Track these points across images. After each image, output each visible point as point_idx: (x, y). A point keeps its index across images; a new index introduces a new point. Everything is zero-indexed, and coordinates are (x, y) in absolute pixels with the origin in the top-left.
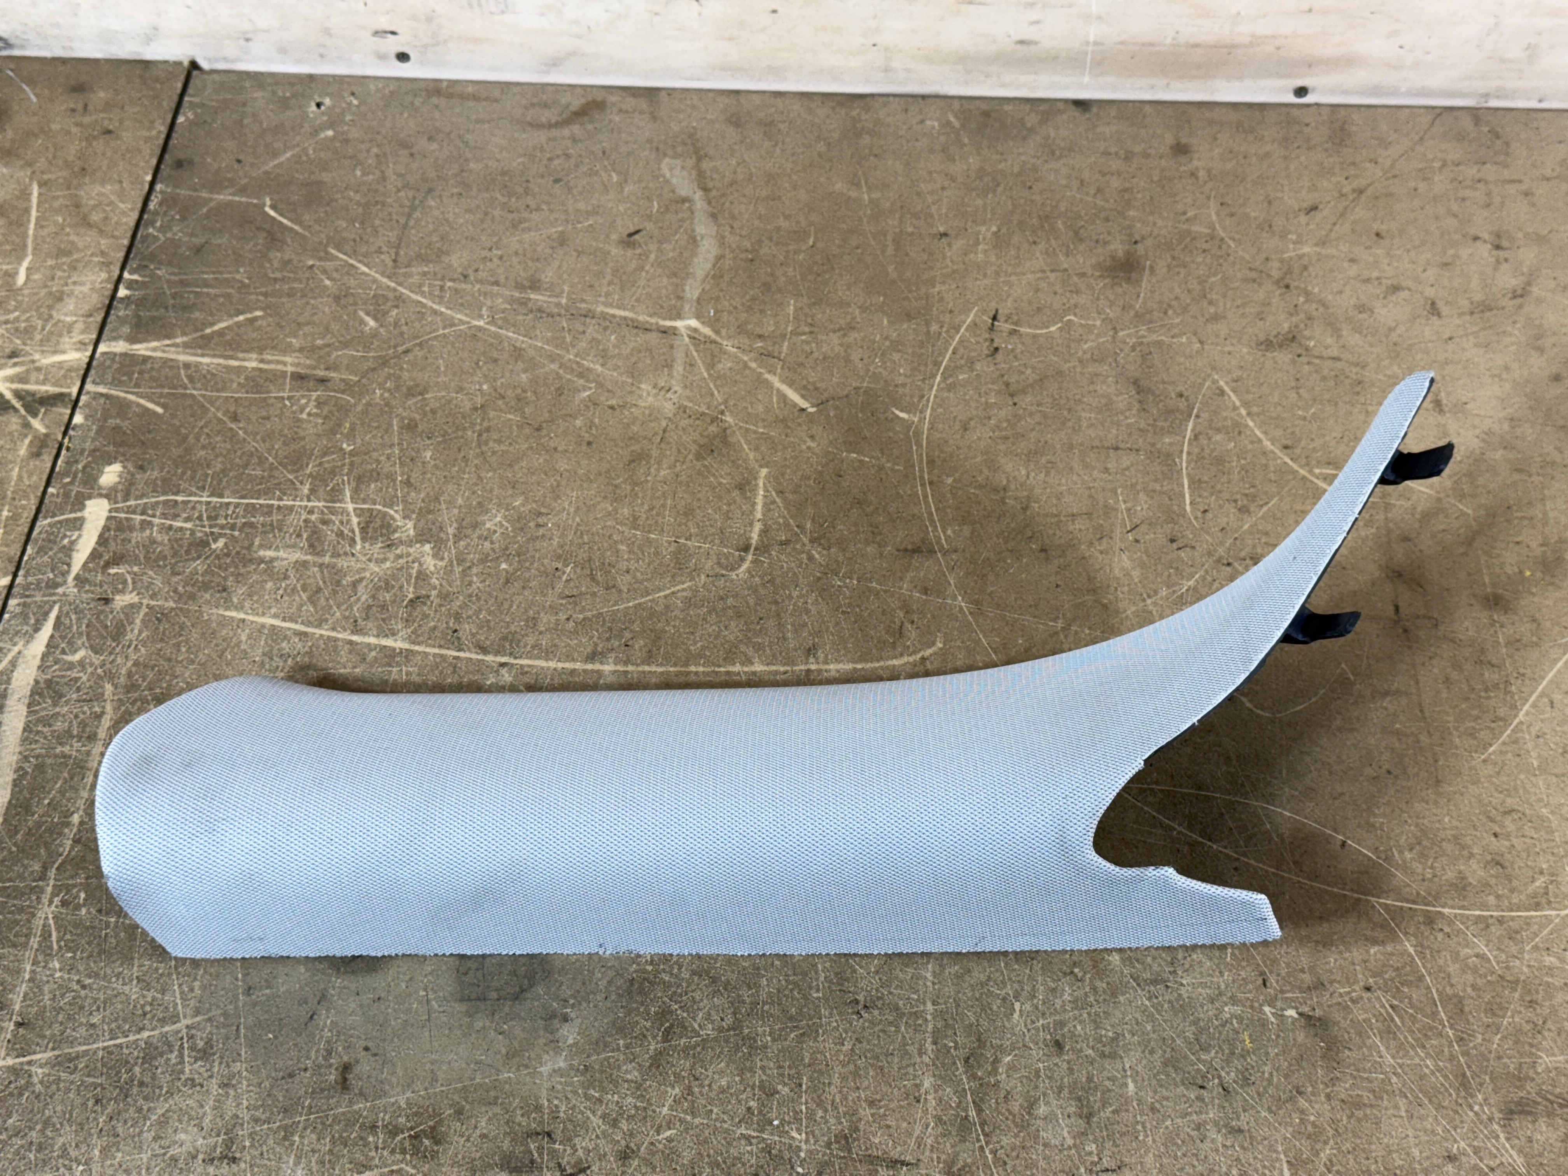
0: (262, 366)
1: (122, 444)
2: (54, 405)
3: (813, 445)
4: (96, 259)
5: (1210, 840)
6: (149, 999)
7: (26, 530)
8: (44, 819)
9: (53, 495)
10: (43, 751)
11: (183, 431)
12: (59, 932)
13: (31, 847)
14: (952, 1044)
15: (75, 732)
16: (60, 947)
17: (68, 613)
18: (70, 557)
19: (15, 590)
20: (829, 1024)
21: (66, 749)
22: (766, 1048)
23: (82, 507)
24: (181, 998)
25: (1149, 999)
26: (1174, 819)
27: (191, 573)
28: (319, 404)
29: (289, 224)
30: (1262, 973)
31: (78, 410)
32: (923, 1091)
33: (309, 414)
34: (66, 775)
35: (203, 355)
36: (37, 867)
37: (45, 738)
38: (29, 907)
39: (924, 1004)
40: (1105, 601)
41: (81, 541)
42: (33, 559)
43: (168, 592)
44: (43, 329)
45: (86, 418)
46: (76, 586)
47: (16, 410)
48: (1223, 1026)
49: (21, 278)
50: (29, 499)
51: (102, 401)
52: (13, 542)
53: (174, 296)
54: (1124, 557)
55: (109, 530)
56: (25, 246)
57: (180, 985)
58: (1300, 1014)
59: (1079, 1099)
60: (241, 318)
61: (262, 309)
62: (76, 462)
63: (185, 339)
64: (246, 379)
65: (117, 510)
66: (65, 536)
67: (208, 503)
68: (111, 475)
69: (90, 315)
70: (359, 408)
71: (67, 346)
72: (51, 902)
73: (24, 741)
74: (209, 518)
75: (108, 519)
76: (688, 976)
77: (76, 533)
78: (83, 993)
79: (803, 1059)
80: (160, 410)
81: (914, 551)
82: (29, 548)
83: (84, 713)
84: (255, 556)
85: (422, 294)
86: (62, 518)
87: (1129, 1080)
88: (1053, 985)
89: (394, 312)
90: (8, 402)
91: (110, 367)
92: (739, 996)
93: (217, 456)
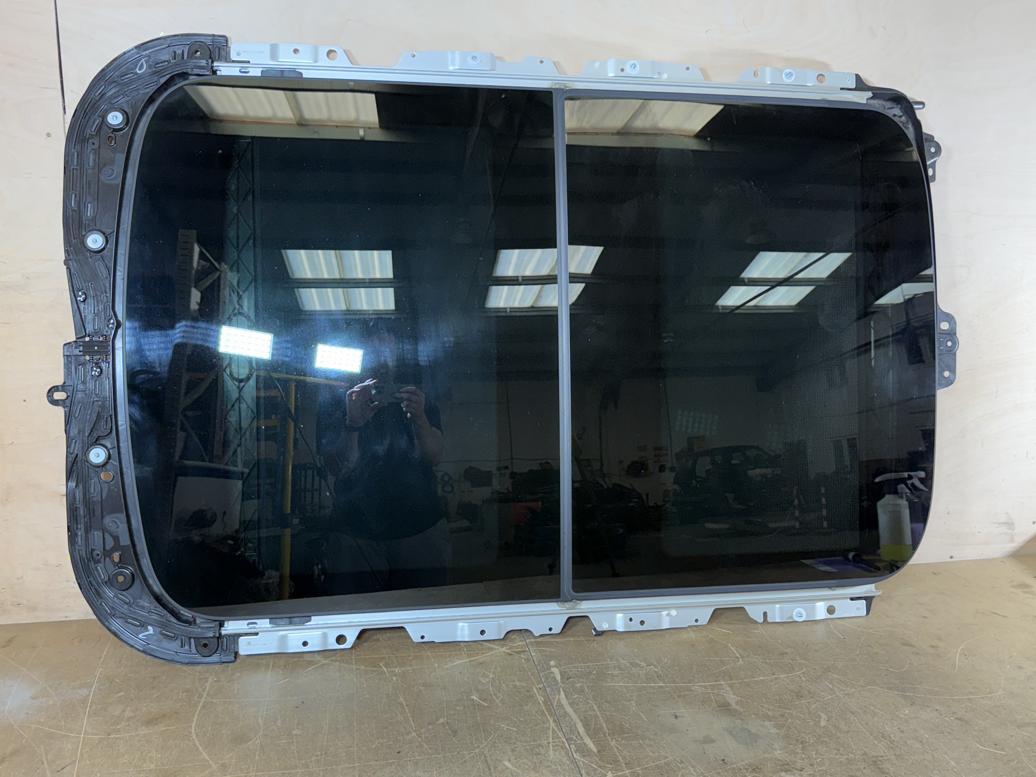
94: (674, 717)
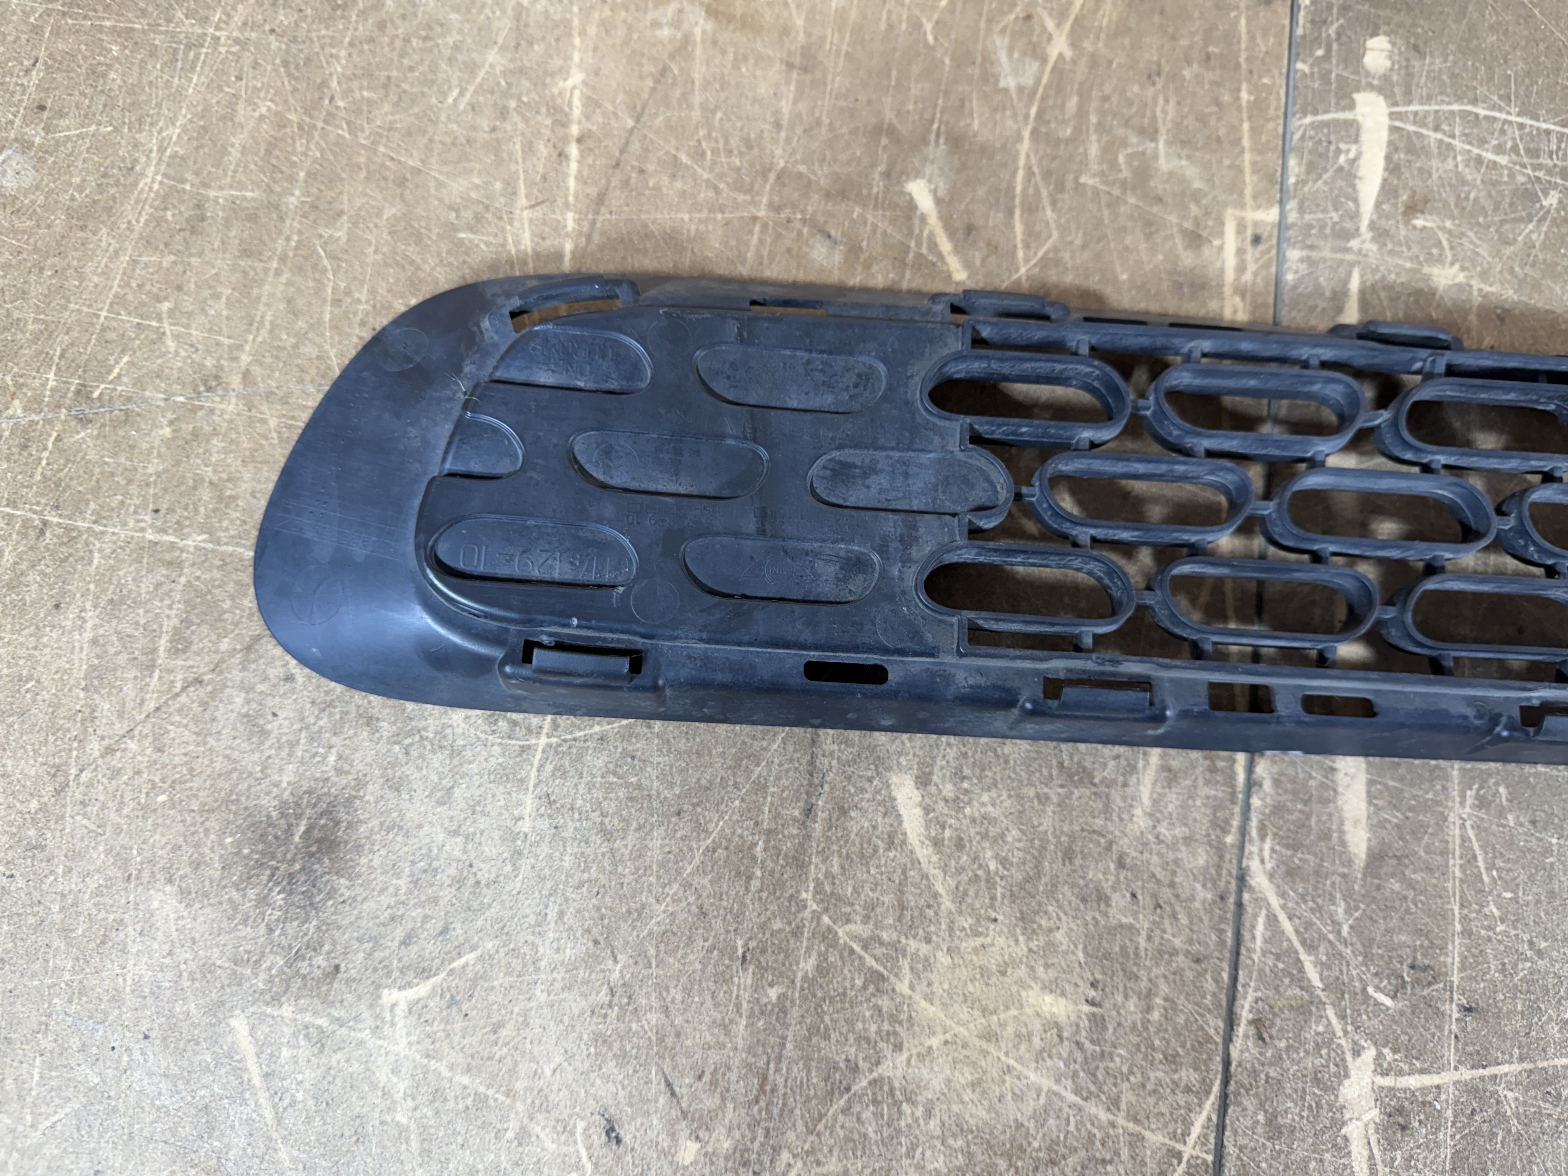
1: (1382, 4)
7: (1280, 130)
9: (1303, 74)
12: (1486, 853)
16: (1494, 882)
17: (1373, 286)
18: (1355, 188)
19: (1290, 234)
23: (1354, 104)
27: (1526, 243)
38: (1438, 805)
41: (1363, 162)
42: (1305, 183)
43: (1501, 272)
46: (1373, 239)
50: (1272, 77)
55: (1396, 149)
62: (1325, 22)
65: (1401, 116)
66: (1338, 151)
67: (1521, 126)
68: (1377, 54)
72: (1463, 797)
74: (1528, 152)
75: (1393, 129)
77: (1353, 148)
82: (1292, 162)
86: (1326, 117)
93: (1514, 47)
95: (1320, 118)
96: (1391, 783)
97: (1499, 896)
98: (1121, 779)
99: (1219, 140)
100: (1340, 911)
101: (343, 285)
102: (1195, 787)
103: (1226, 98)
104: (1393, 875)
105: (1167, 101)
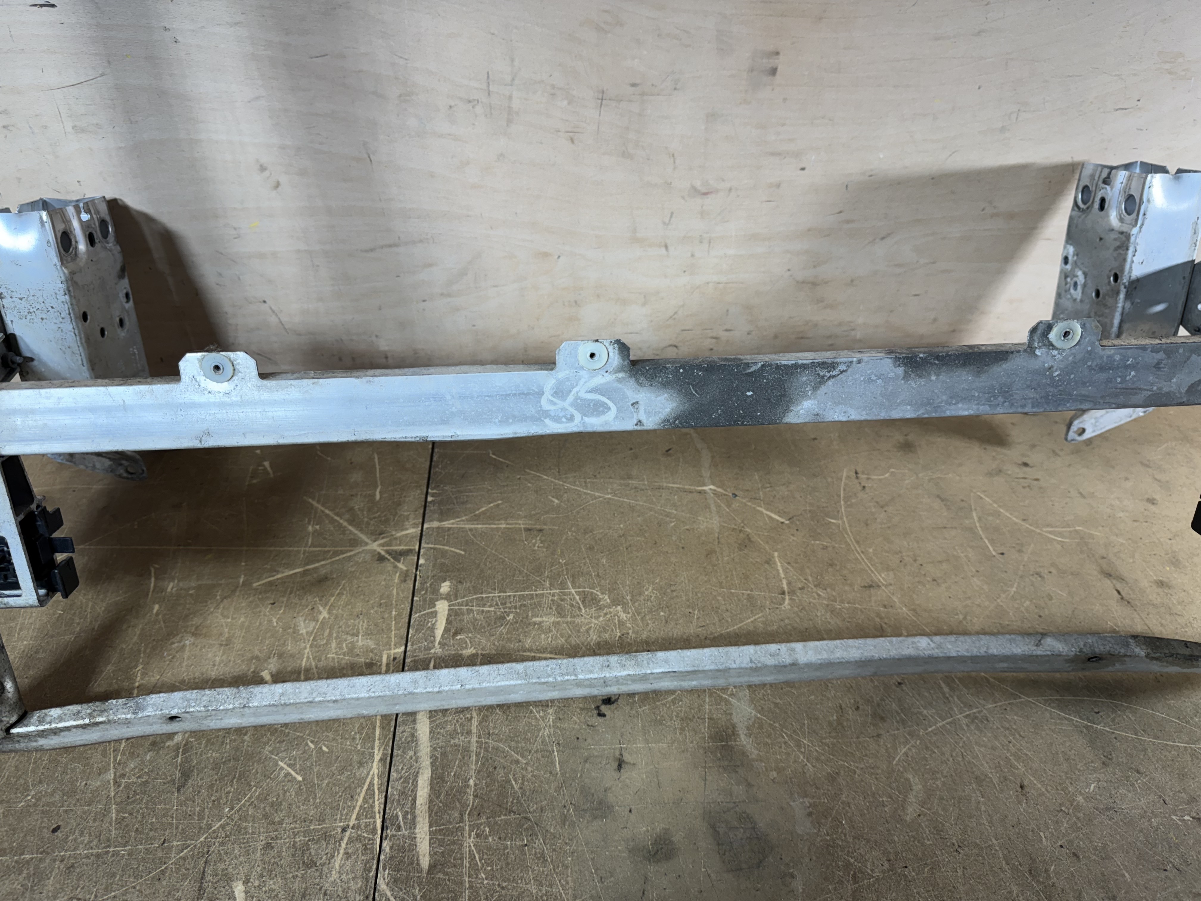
0: (508, 526)
1: (448, 571)
2: (407, 555)
3: (795, 539)
4: (413, 485)
5: (1094, 724)
6: (544, 892)
7: (407, 620)
8: (454, 784)
9: (417, 601)
10: (444, 743)
11: (477, 562)
12: (479, 854)
13: (450, 802)
14: (1017, 863)
15: (459, 731)
16: (483, 865)
17: (439, 663)
18: (434, 632)
19: (408, 654)
20: (944, 859)
21: (456, 741)
22: (915, 880)
23: (434, 606)
24: (563, 889)
25: (1110, 820)
26: (1070, 715)
27: (500, 634)
28: (542, 542)
29: (503, 461)
30: (1160, 797)
31: (421, 557)
32: (1015, 895)
33: (538, 547)
34: (459, 756)
35: (478, 524)
36: (457, 815)
37: (443, 736)
38: (458, 840)
39: (991, 840)
40: (977, 603)
41: (437, 623)
42: (414, 636)
43: (490, 647)
44: (394, 519)
45: (426, 560)
46: (440, 648)
47: (389, 560)
48: (1157, 830)
49: (378, 497)
50: (405, 605)
51: (432, 551)
52: (401, 627)
53: (456, 498)
54: (975, 579)
55: (451, 616)
56: (376, 482)
57: (560, 881)
58: (1193, 818)
59: (1103, 888)
60: (492, 505)
61: (501, 500)
62: (426, 583)
63: (467, 517)
64: (502, 533)
65: (453, 605)
66: (428, 622)
67: (499, 597)
68: (445, 587)
69: (416, 511)
70: (562, 542)
71: (408, 527)
72: (470, 836)
73: (431, 739)
74: (502, 604)
75: (449, 610)
76: (851, 840)
77: (434, 620)
78: (503, 892)
79: (938, 885)
80: (463, 553)
81: (870, 586)
82: (410, 630)
83: (461, 719)
84: (531, 621)
85: (577, 486)
86: (425, 612)
87: (1124, 872)
88: (1056, 819)
89: (566, 495)
90: (383, 556)
91: (432, 534)
92: (886, 849)
93: (497, 573)
94: (617, 764)
95: (422, 613)
96: (440, 837)
97: (485, 869)
98: (328, 862)
99: (383, 630)
100: (417, 891)
101: (38, 756)
102: (358, 857)
103: (386, 616)
104: (439, 872)
105: (363, 622)
